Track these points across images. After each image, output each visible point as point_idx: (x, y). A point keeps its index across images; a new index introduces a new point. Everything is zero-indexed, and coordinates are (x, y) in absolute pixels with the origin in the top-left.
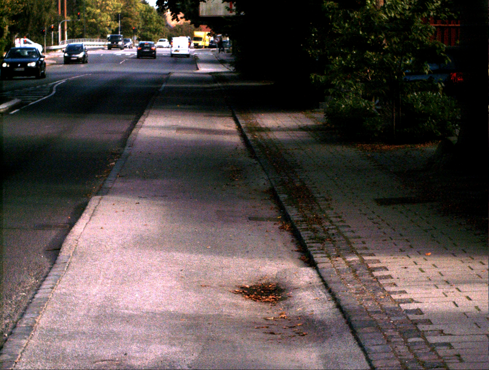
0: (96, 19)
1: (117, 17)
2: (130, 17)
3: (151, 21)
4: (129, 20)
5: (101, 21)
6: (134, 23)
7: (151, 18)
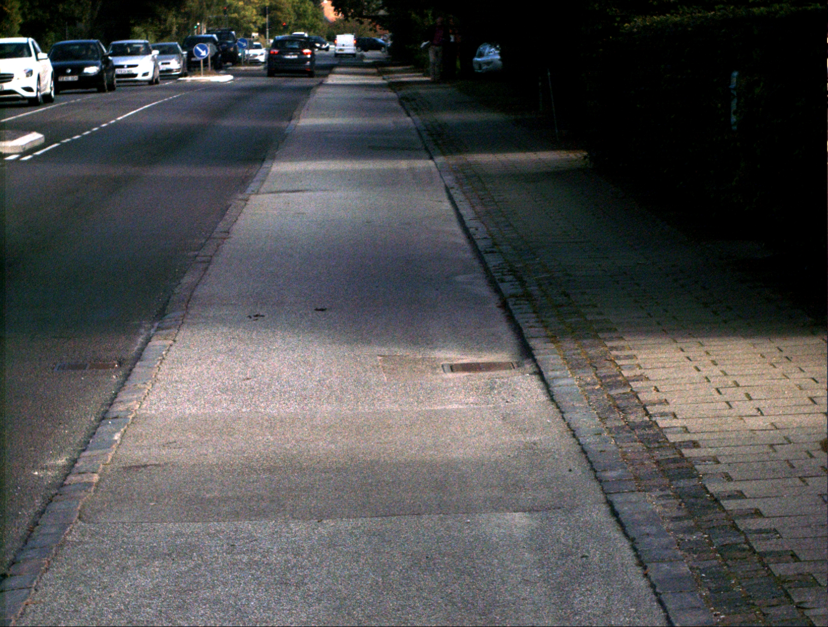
0: (239, 13)
1: (264, 12)
2: (280, 10)
3: (305, 15)
4: (279, 14)
5: (245, 16)
6: (285, 18)
7: (305, 11)
